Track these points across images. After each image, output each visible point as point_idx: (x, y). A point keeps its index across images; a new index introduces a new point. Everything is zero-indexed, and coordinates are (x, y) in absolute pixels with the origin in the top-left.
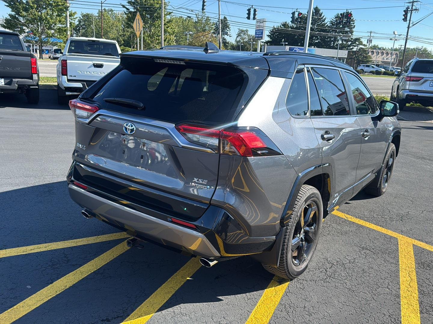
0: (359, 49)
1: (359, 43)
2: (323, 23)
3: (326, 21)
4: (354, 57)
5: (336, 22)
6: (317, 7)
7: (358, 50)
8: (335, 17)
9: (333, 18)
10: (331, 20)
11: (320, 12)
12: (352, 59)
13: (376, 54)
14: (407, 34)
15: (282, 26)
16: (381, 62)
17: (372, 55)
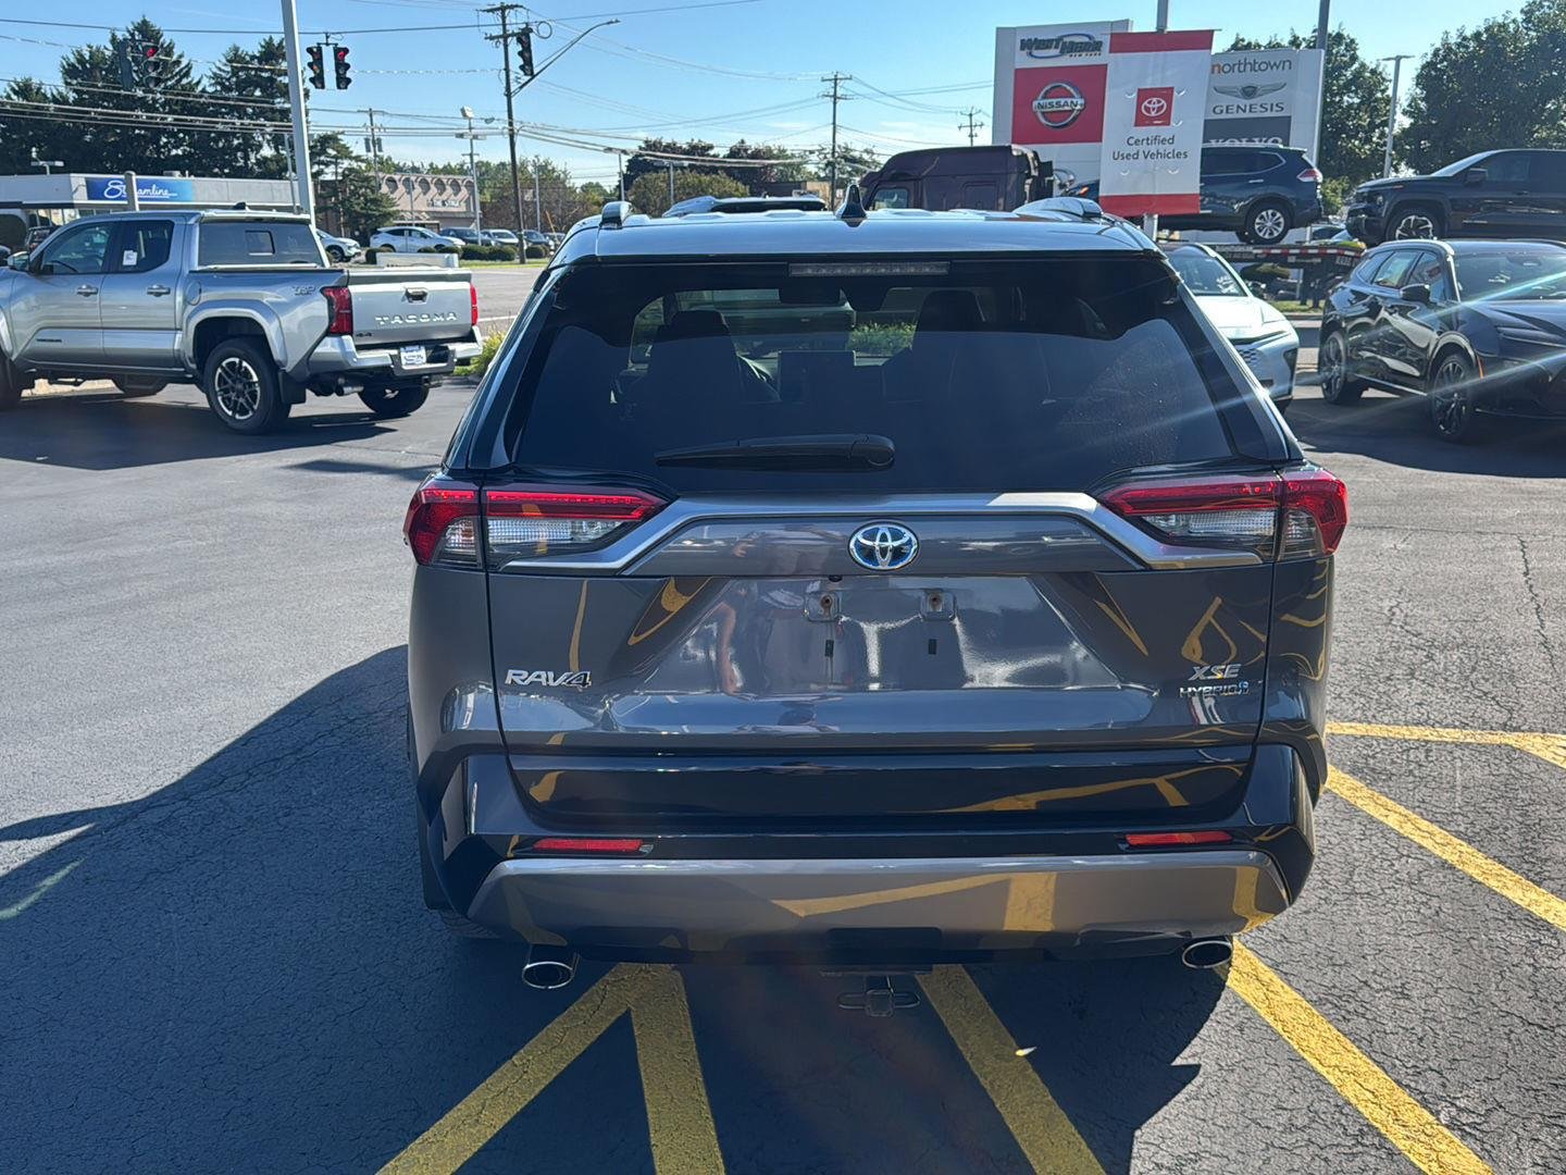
0: (343, 174)
1: (338, 151)
2: (185, 81)
3: (195, 76)
4: (335, 204)
5: (234, 79)
6: (145, 22)
7: (340, 178)
8: (228, 61)
9: (218, 64)
10: (215, 70)
11: (161, 40)
12: (329, 212)
13: (404, 190)
14: (510, 116)
15: (14, 97)
16: (428, 217)
17: (392, 193)
